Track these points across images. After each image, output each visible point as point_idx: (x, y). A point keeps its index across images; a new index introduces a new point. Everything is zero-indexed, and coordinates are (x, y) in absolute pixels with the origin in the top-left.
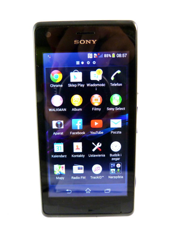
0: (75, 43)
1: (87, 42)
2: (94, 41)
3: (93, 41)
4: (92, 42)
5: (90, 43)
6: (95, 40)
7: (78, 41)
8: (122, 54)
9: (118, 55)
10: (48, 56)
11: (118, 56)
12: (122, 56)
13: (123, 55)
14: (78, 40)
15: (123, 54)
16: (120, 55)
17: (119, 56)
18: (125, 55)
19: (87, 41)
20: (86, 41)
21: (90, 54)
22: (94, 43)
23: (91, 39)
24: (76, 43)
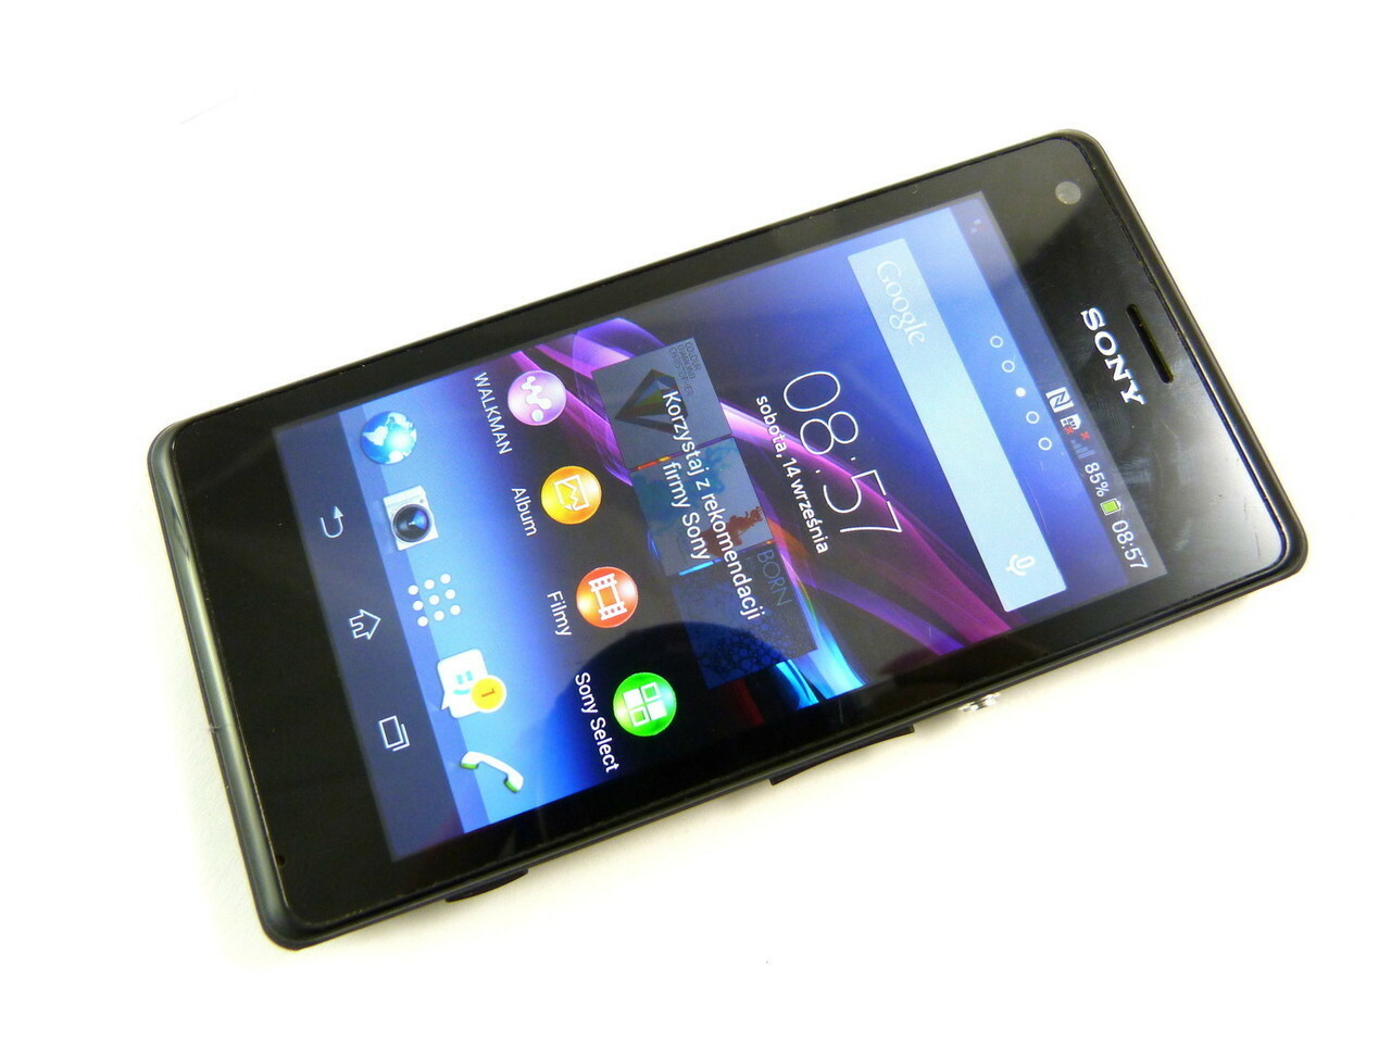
0: (1084, 314)
1: (1115, 366)
2: (1136, 394)
3: (1133, 387)
4: (1125, 384)
5: (1118, 376)
6: (1139, 399)
7: (1102, 324)
8: (1136, 543)
9: (1124, 525)
10: (978, 222)
11: (1118, 527)
12: (1128, 547)
13: (1133, 551)
14: (1106, 320)
15: (1138, 549)
16: (1126, 539)
17: (1124, 534)
18: (1138, 560)
19: (1120, 361)
20: (1113, 357)
21: (1067, 397)
22: (1127, 396)
23: (1138, 378)
24: (1088, 316)
